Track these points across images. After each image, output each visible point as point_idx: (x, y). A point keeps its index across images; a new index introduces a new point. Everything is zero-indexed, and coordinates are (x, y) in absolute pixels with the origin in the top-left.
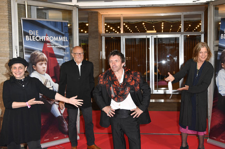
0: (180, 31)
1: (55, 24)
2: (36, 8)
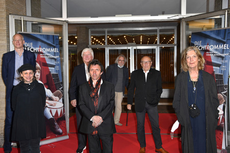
0: (156, 43)
1: (48, 37)
2: (31, 23)
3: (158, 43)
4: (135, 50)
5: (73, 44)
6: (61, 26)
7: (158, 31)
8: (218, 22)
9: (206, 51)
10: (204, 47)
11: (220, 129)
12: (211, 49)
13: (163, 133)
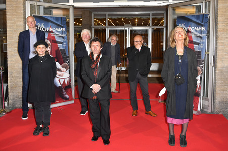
0: (149, 25)
1: (57, 18)
2: (43, 7)
3: (151, 25)
4: (131, 30)
5: (79, 25)
6: (68, 10)
7: (151, 15)
8: (198, 8)
9: (188, 32)
10: (187, 28)
11: (197, 95)
12: (192, 31)
13: (152, 99)
